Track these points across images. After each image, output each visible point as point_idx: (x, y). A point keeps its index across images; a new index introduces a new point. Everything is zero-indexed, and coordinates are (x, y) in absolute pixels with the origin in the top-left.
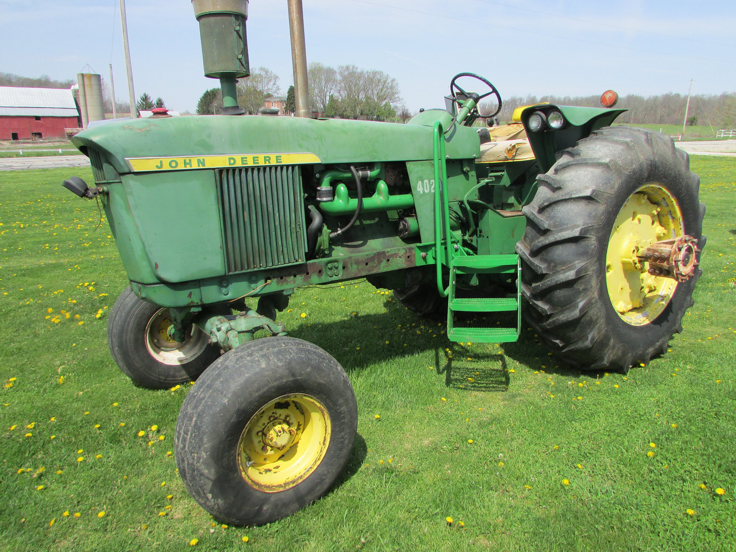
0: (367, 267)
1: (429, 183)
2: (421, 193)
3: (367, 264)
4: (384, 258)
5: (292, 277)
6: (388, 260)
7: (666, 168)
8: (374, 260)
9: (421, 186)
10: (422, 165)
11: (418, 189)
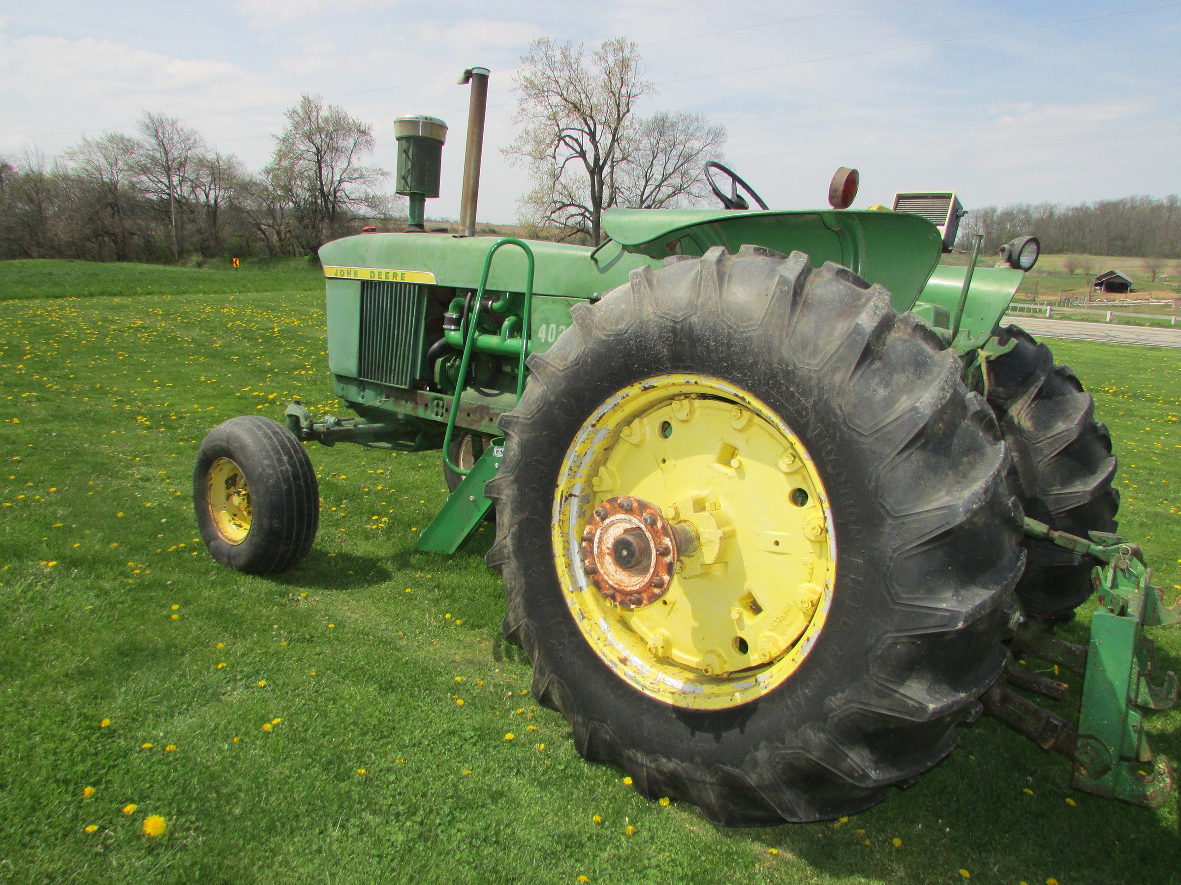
0: (468, 418)
1: (557, 327)
2: (543, 340)
3: (469, 415)
4: (487, 414)
5: (404, 402)
6: (491, 420)
7: (729, 346)
8: (476, 413)
9: (544, 332)
10: (554, 302)
11: (540, 335)
